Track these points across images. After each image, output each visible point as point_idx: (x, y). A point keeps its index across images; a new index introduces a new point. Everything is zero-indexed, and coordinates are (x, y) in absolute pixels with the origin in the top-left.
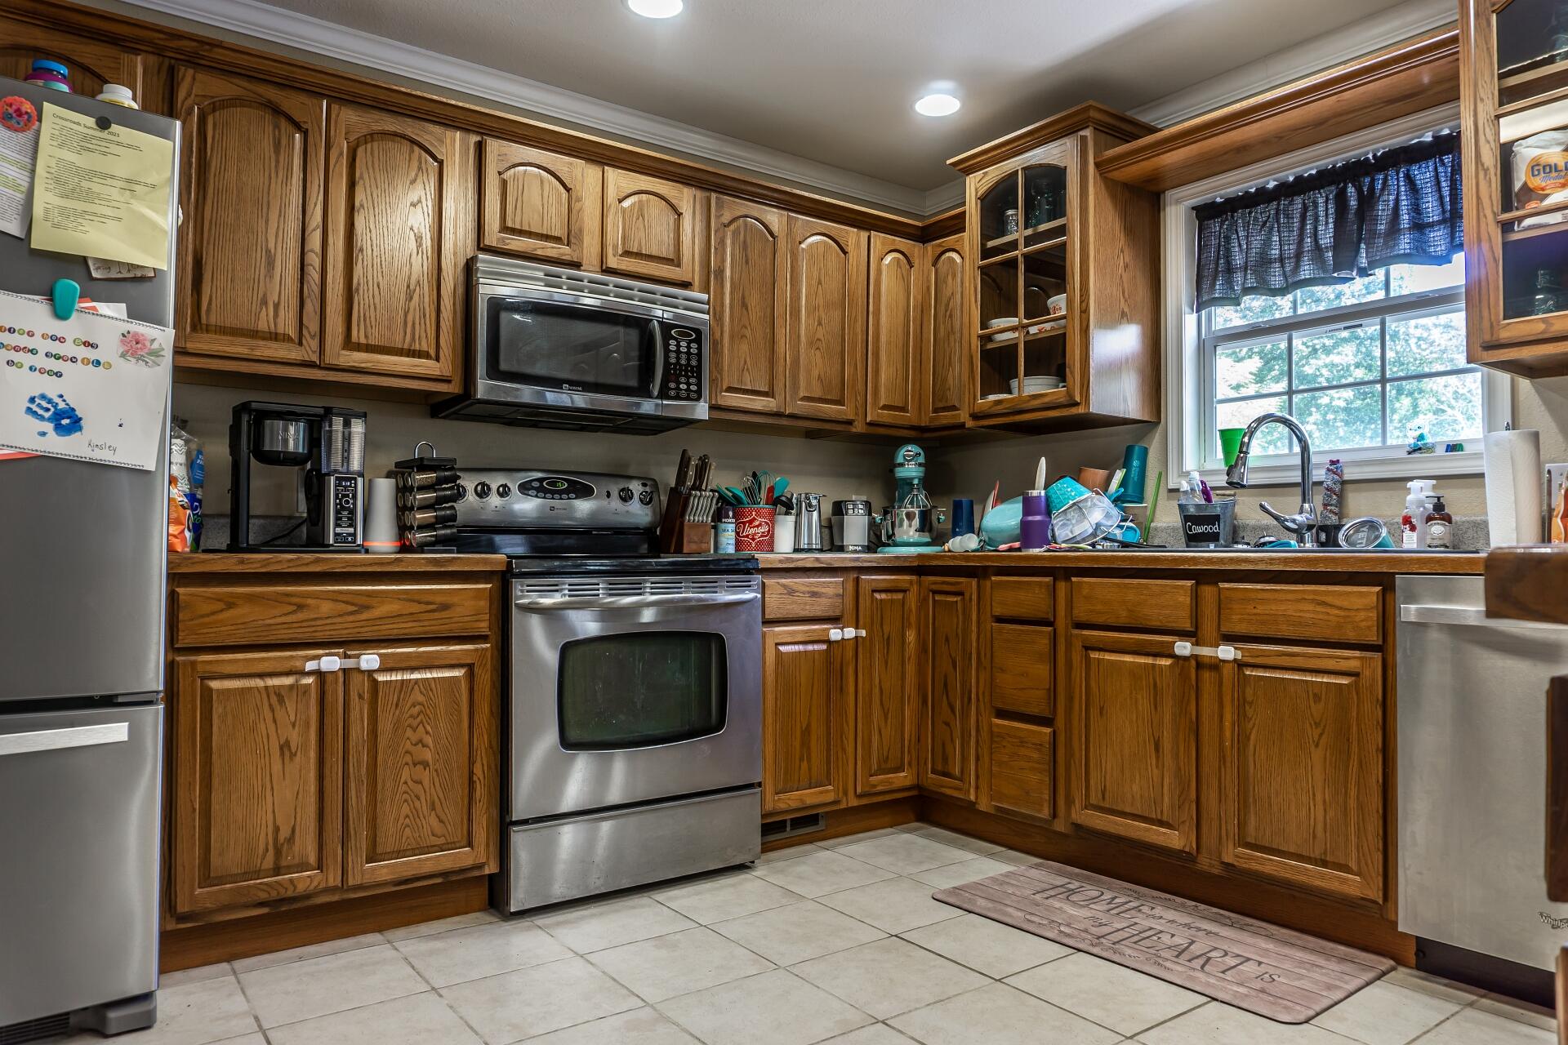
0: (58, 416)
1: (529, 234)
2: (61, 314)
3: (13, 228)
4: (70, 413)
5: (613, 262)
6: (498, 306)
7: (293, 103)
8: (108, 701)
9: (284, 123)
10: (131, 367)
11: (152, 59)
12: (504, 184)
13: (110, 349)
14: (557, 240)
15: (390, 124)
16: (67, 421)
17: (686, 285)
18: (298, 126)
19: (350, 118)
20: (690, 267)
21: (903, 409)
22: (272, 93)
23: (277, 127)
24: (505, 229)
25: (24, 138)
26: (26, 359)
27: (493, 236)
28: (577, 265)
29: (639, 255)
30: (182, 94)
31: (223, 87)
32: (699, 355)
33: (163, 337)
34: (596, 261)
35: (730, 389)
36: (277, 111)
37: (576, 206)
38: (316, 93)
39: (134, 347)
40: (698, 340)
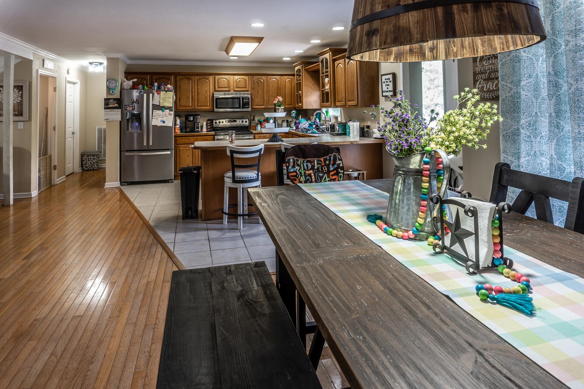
0: (163, 122)
1: (222, 88)
2: (163, 112)
3: (158, 104)
4: (164, 121)
5: (235, 90)
6: (217, 99)
7: (190, 77)
8: (169, 149)
9: (189, 80)
10: (170, 116)
11: (174, 75)
12: (218, 82)
13: (167, 115)
14: (226, 88)
15: (202, 77)
16: (164, 122)
17: (248, 91)
18: (191, 80)
19: (197, 77)
20: (249, 87)
21: (292, 105)
22: (187, 76)
23: (188, 80)
24: (218, 88)
25: (159, 95)
26: (160, 117)
27: (217, 89)
28: (229, 91)
29: (239, 88)
30: (177, 79)
31: (181, 77)
32: (249, 102)
33: (172, 113)
34: (233, 89)
35: (256, 105)
36: (188, 78)
37: (229, 83)
38: (192, 75)
39: (170, 114)
40: (249, 99)
